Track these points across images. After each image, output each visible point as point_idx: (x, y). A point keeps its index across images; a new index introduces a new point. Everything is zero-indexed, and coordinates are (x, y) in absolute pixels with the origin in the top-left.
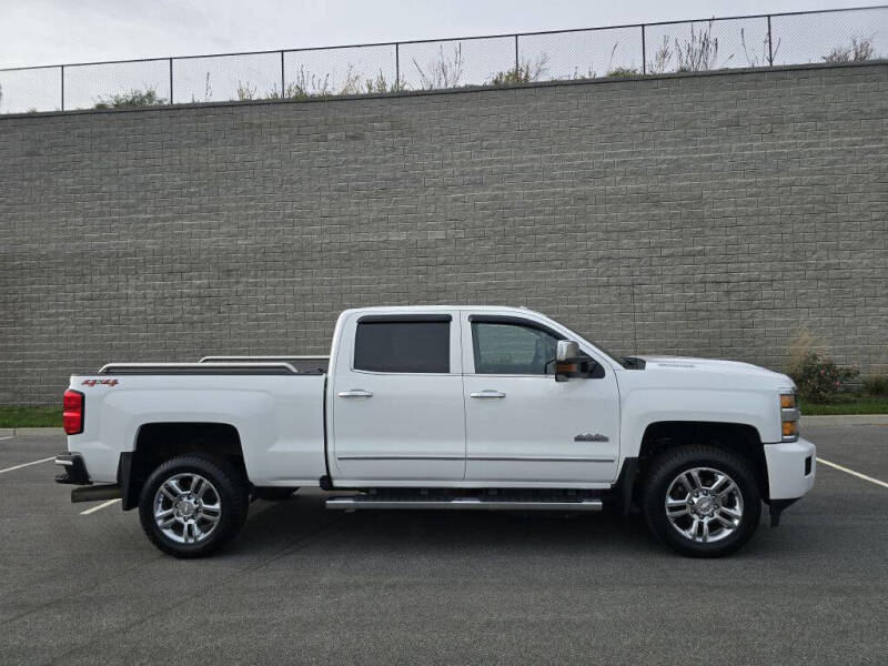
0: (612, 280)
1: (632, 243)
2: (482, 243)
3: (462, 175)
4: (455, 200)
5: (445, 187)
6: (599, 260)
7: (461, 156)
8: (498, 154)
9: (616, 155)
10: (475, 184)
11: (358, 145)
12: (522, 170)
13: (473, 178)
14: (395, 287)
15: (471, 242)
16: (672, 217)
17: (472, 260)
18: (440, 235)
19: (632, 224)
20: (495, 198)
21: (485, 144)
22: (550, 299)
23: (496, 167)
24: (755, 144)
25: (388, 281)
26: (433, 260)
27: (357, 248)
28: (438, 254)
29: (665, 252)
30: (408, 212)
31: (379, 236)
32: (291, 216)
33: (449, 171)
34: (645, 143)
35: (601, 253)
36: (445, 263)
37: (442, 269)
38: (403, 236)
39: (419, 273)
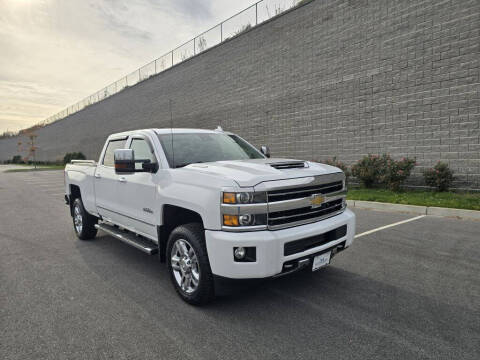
2: (406, 72)
3: (394, 24)
4: (387, 44)
10: (402, 28)
11: (329, 22)
13: (401, 24)
15: (397, 73)
17: (398, 87)
18: (375, 72)
20: (418, 35)
22: (462, 109)
23: (420, 11)
25: (342, 108)
27: (325, 90)
28: (374, 85)
30: (356, 59)
32: (294, 76)
33: (384, 24)
36: (378, 91)
37: (375, 96)
38: (352, 77)
39: (360, 100)
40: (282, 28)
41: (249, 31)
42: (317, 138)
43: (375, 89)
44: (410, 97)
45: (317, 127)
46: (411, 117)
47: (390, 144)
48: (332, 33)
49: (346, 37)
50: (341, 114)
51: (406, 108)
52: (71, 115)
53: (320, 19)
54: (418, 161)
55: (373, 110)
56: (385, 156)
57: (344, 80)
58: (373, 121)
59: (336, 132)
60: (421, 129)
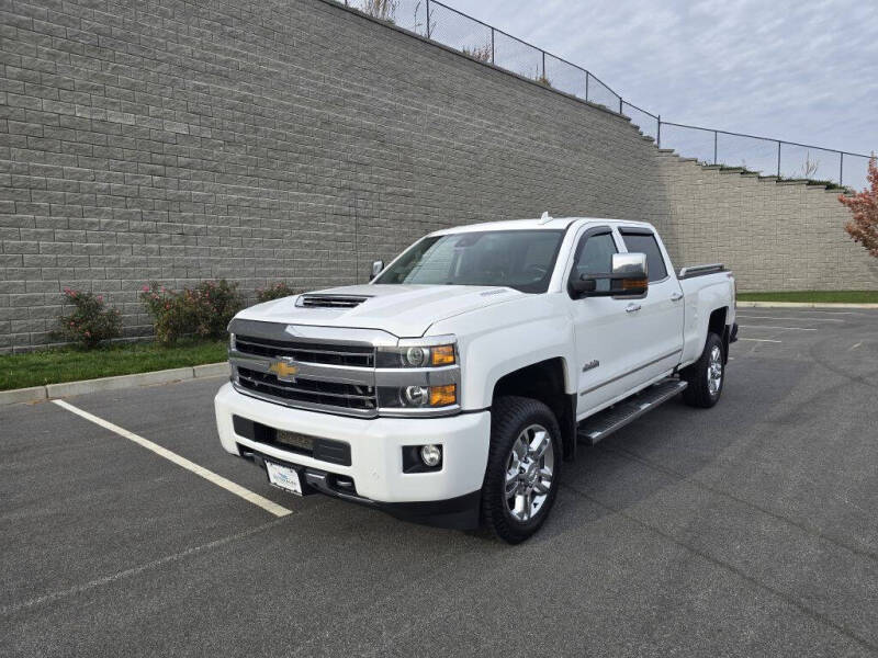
0: (353, 210)
1: (366, 177)
2: (232, 149)
3: (204, 59)
4: (198, 88)
5: (184, 68)
6: (342, 189)
7: (201, 35)
8: (243, 47)
9: (351, 87)
12: (270, 74)
13: (217, 67)
14: (121, 189)
15: (220, 145)
16: (394, 158)
17: (222, 169)
18: (182, 129)
19: (367, 159)
20: (243, 99)
21: (228, 29)
22: (303, 223)
23: (243, 63)
24: (441, 109)
25: (108, 179)
26: (174, 158)
27: (56, 123)
28: (180, 153)
29: (389, 189)
30: (132, 87)
31: (92, 113)
33: (188, 49)
34: (371, 82)
35: (344, 182)
36: (187, 166)
37: (185, 173)
38: (130, 120)
39: (153, 173)
42: (38, 236)
43: (182, 160)
44: (243, 190)
45: (31, 209)
46: (245, 223)
49: (101, 27)
50: (108, 191)
51: (237, 207)
55: (180, 200)
57: (112, 119)
58: (184, 220)
59: (97, 228)
60: (260, 242)
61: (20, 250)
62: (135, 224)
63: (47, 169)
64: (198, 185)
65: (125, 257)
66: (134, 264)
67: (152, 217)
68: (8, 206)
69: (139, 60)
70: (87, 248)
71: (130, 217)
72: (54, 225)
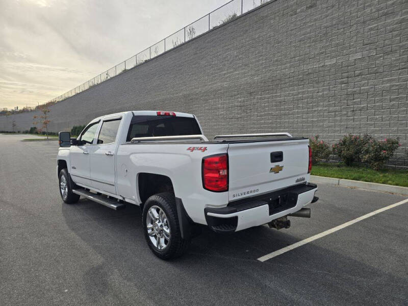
2: (389, 56)
3: (378, 10)
4: (371, 29)
5: (365, 22)
11: (313, 10)
13: (386, 10)
14: (327, 94)
15: (381, 57)
17: (381, 70)
18: (359, 56)
25: (323, 90)
26: (353, 73)
27: (307, 73)
30: (337, 45)
31: (320, 64)
32: (277, 61)
33: (368, 10)
36: (360, 74)
37: (358, 78)
38: (334, 61)
39: (342, 83)
40: (267, 17)
41: (234, 20)
42: (298, 117)
43: (357, 72)
44: (394, 80)
45: (298, 108)
46: (394, 100)
47: (371, 125)
48: (316, 20)
49: (329, 24)
50: (323, 96)
51: (389, 91)
52: (78, 94)
53: (304, 7)
54: (401, 142)
55: (354, 93)
56: (366, 136)
57: (326, 64)
58: (355, 103)
59: (317, 112)
60: (404, 111)
61: (293, 123)
62: (331, 109)
63: (303, 92)
64: (365, 83)
65: (326, 124)
66: (329, 127)
67: (339, 104)
68: (291, 108)
69: (342, 30)
70: (312, 121)
71: (329, 106)
72: (303, 113)
